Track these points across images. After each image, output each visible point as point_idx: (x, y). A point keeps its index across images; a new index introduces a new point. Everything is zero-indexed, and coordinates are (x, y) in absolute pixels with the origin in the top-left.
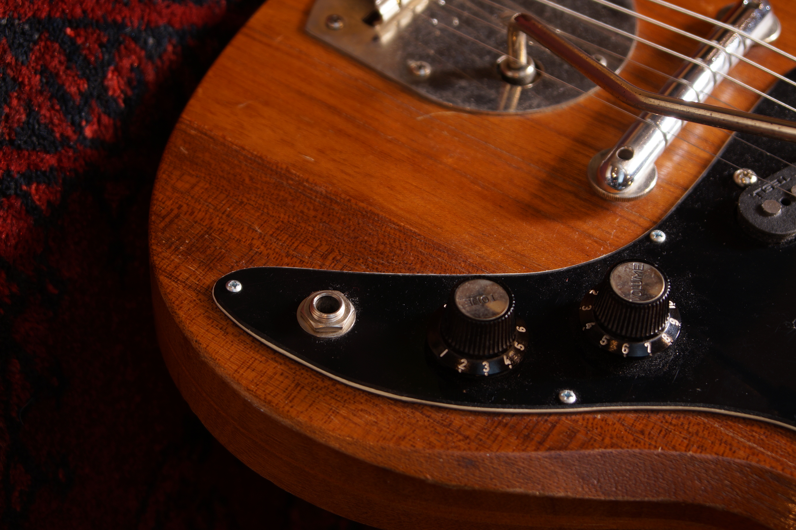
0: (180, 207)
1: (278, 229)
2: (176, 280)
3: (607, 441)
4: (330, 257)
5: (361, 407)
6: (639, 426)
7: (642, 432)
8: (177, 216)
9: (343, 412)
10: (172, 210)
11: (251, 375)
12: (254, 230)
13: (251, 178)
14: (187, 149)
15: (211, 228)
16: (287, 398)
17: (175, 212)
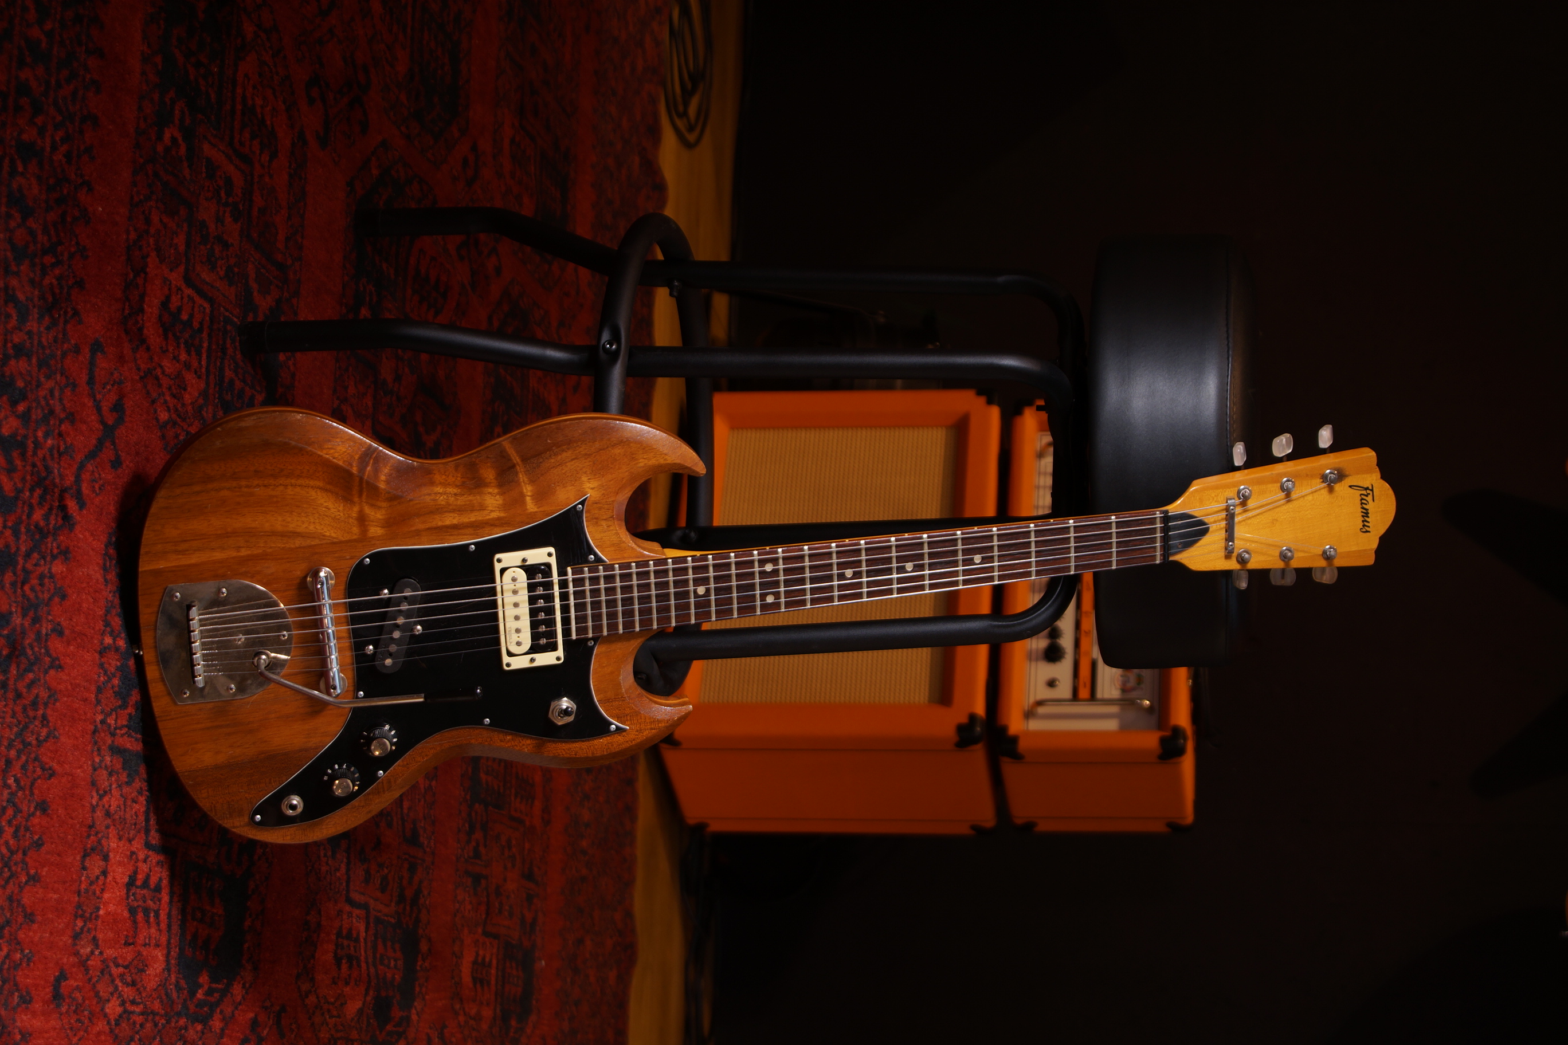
0: (212, 803)
1: (248, 785)
2: (237, 827)
3: (400, 775)
4: (272, 781)
5: (327, 822)
6: (405, 763)
7: (407, 764)
8: (215, 807)
9: (324, 827)
10: (211, 806)
11: (288, 838)
12: (242, 792)
13: (221, 774)
14: (192, 781)
15: (228, 802)
16: (305, 836)
17: (213, 806)
